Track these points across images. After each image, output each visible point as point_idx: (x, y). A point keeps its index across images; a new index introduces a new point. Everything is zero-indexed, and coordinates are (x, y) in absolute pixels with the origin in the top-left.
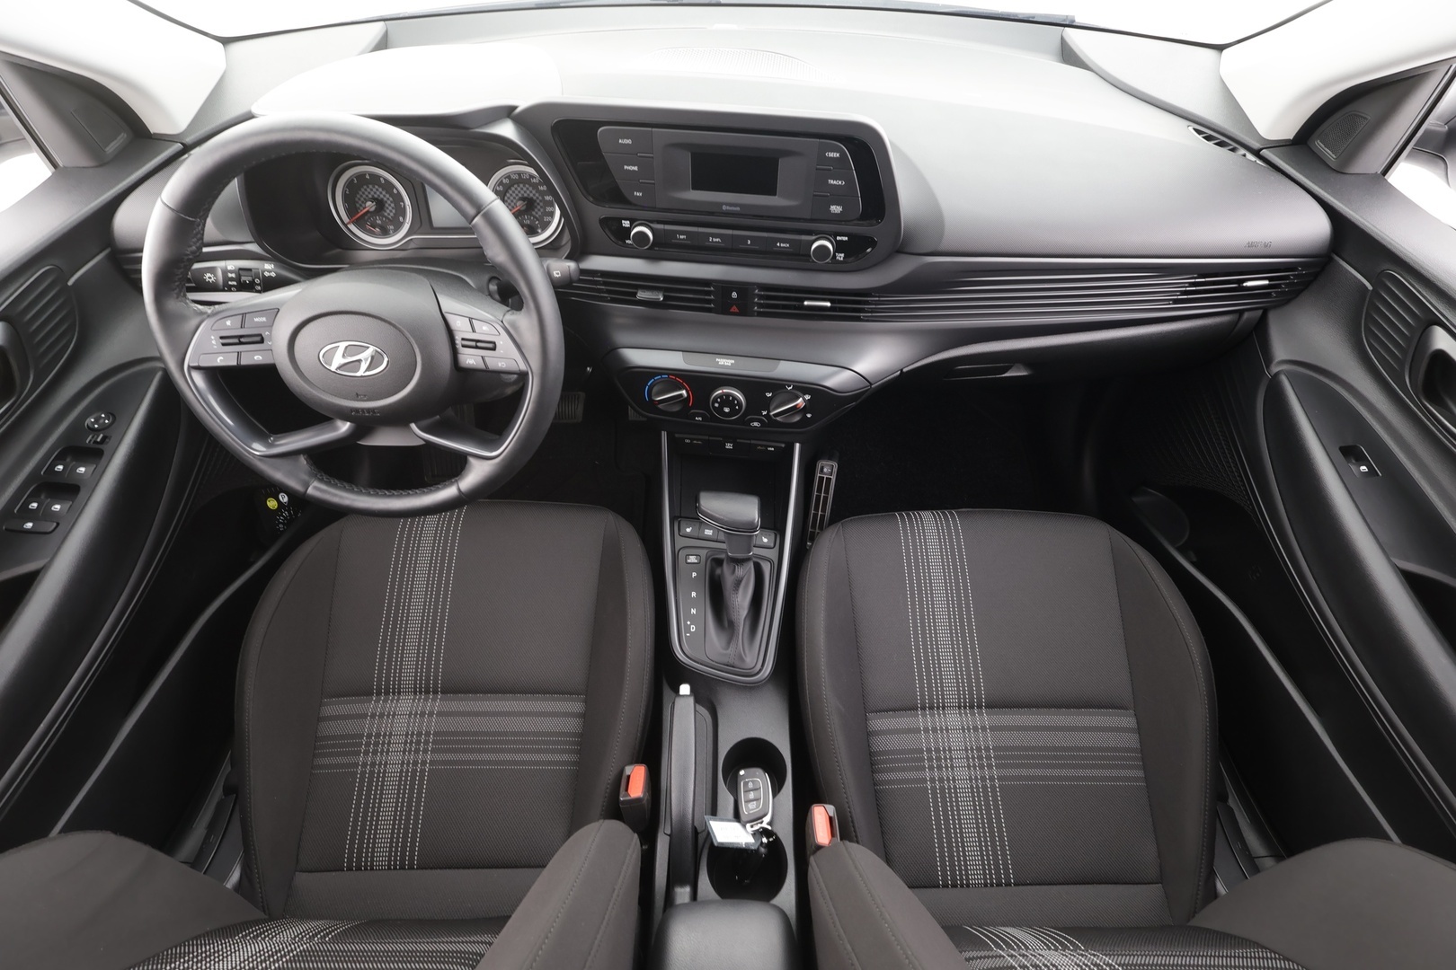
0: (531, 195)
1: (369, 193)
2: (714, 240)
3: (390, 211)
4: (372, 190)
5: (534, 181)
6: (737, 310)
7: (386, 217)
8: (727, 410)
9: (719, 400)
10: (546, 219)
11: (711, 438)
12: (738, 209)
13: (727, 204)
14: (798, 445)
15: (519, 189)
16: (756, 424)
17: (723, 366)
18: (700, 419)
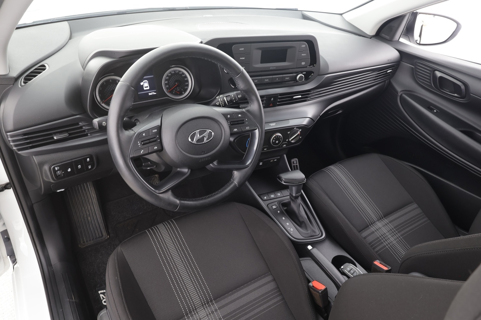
0: (179, 79)
1: (111, 88)
2: (267, 80)
5: (181, 73)
6: (272, 105)
8: (277, 142)
9: (274, 139)
10: (186, 88)
12: (275, 68)
13: (272, 67)
14: (285, 155)
16: (285, 146)
17: (273, 126)
18: (266, 149)
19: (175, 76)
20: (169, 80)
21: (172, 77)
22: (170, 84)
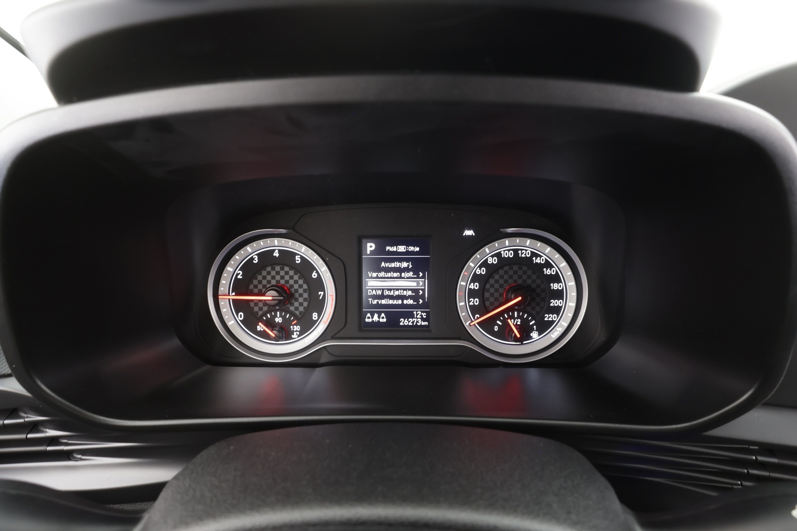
0: (529, 282)
1: (273, 278)
3: (299, 305)
4: (278, 273)
5: (538, 261)
7: (292, 314)
10: (548, 317)
15: (511, 272)
19: (515, 268)
20: (487, 281)
21: (501, 272)
22: (487, 295)
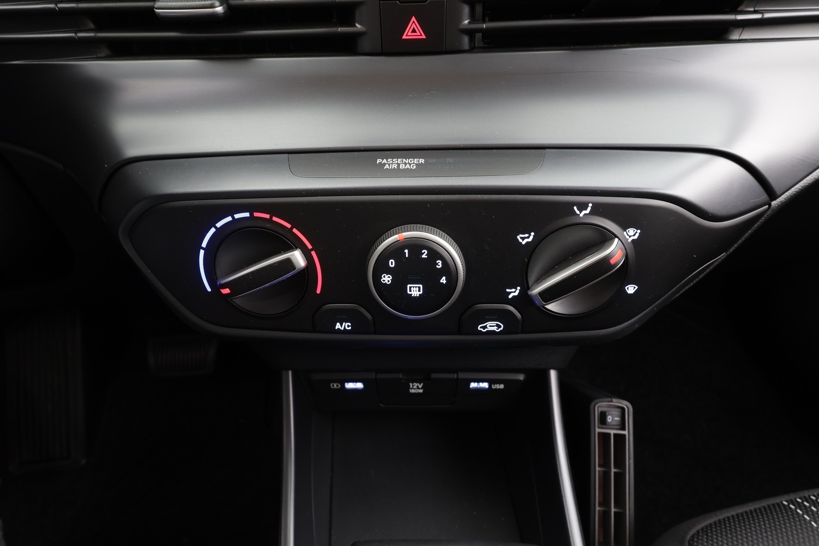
8: (415, 291)
9: (392, 263)
11: (380, 376)
14: (553, 374)
16: (491, 326)
18: (347, 326)
